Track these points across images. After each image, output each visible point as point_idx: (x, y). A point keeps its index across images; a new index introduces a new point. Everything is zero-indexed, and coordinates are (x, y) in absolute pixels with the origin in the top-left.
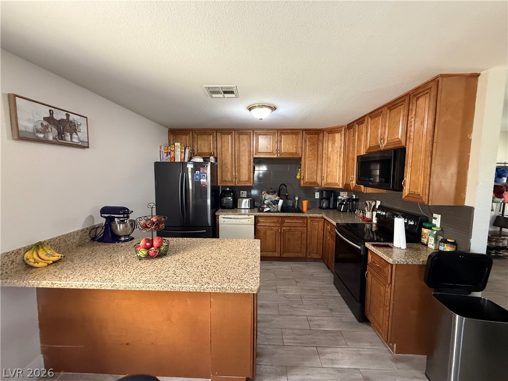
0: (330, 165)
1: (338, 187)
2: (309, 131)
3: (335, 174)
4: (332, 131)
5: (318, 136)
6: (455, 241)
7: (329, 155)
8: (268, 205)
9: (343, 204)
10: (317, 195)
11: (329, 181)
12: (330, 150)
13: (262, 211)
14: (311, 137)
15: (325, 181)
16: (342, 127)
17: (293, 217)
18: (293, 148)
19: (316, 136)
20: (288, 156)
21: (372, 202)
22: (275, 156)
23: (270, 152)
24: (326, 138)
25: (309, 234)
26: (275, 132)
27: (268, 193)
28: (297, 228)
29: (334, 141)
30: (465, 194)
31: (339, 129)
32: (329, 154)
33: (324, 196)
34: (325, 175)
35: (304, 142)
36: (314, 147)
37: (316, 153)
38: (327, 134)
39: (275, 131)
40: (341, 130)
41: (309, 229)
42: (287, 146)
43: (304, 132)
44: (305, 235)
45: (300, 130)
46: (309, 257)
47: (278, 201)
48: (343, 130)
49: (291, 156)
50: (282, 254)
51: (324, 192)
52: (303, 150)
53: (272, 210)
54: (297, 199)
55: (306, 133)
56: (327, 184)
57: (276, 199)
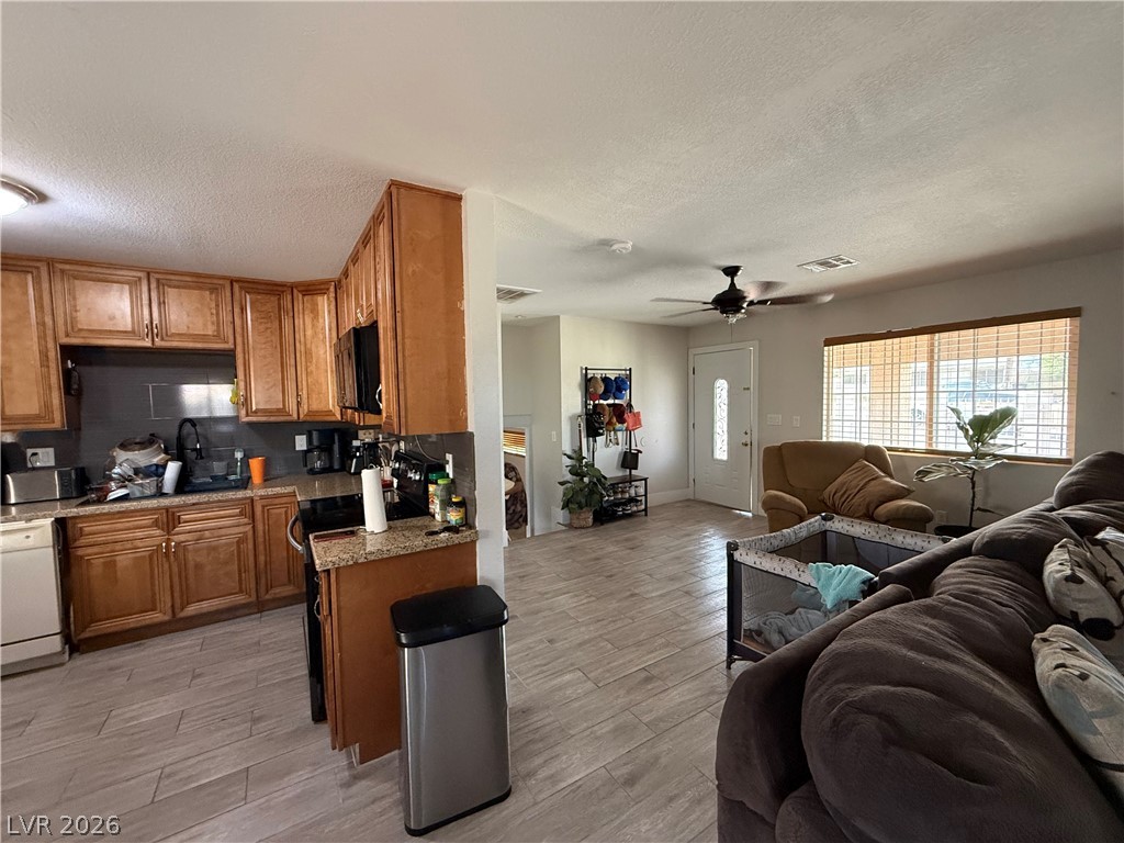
0: (312, 368)
1: (333, 419)
2: (251, 285)
3: (324, 387)
4: (311, 289)
5: (279, 299)
6: (464, 499)
7: (308, 346)
8: (124, 481)
9: (355, 456)
10: (301, 443)
11: (315, 407)
12: (309, 333)
13: (101, 500)
14: (257, 300)
15: (306, 407)
16: (328, 282)
17: (206, 503)
18: (205, 325)
19: (274, 299)
20: (191, 345)
21: (392, 445)
22: (147, 343)
23: (126, 332)
24: (299, 306)
25: (260, 540)
26: (140, 279)
27: (124, 446)
28: (223, 531)
29: (315, 313)
30: (465, 410)
31: (322, 287)
32: (308, 342)
33: (315, 443)
34: (305, 392)
35: (237, 310)
36: (269, 325)
37: (276, 339)
38: (300, 296)
39: (139, 274)
40: (328, 289)
41: (260, 527)
42: (185, 317)
43: (236, 286)
44: (251, 546)
45: (224, 278)
46: (267, 597)
47: (164, 467)
48: (332, 289)
49: (199, 345)
50: (177, 610)
51: (314, 433)
52: (238, 329)
53: (138, 494)
54: (239, 455)
55: (241, 288)
56: (310, 413)
57: (155, 461)
